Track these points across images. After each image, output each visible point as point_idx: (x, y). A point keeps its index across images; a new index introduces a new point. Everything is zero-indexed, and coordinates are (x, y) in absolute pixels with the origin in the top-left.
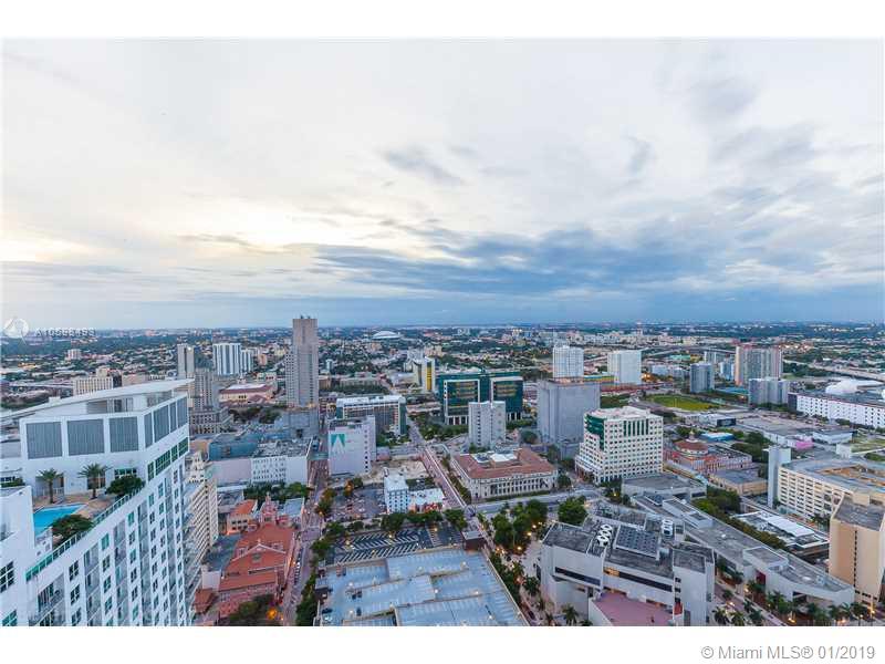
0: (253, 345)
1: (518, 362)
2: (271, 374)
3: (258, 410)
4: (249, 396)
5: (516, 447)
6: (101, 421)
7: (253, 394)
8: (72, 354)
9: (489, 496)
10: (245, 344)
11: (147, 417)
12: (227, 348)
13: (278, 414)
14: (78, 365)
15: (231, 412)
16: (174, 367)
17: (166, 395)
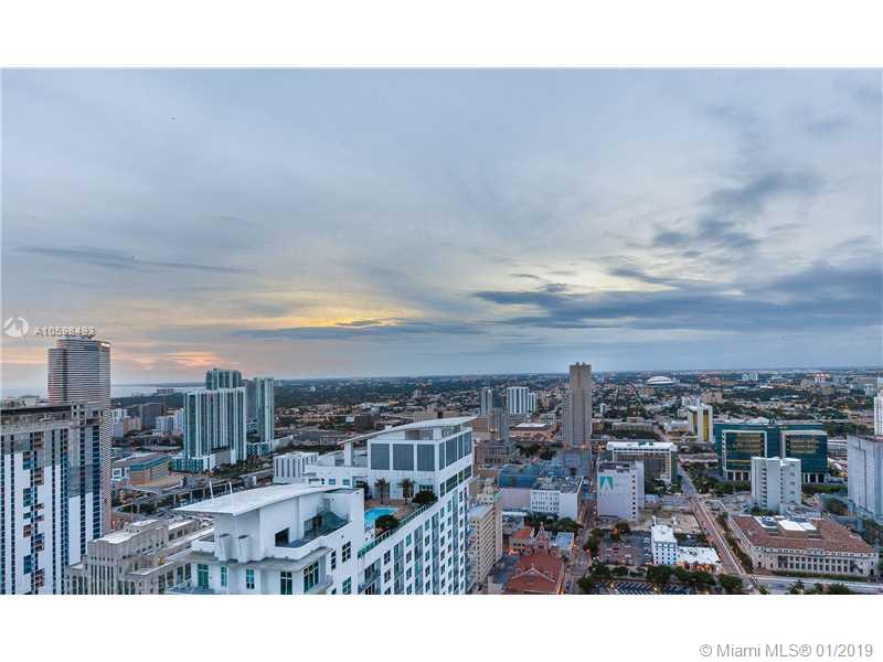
0: (539, 389)
1: (823, 413)
2: (552, 414)
3: (539, 447)
4: (533, 433)
5: (817, 516)
6: (412, 446)
7: (536, 433)
8: (416, 394)
9: (776, 568)
10: (532, 388)
11: (441, 445)
12: (518, 391)
13: (555, 452)
14: (419, 402)
15: (518, 447)
16: (477, 406)
17: (457, 428)
